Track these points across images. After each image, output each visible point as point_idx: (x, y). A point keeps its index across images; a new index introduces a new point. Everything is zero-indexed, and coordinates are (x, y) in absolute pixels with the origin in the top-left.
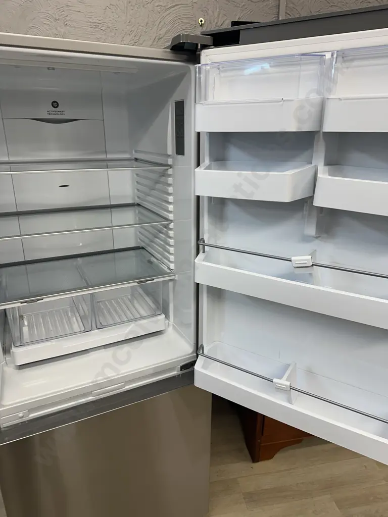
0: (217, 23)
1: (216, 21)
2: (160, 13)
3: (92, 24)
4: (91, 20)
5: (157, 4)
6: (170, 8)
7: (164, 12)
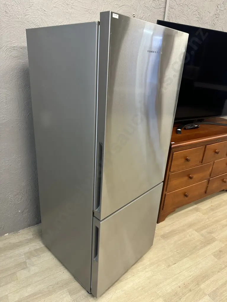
0: (140, 16)
1: (140, 15)
2: (116, 8)
3: (85, 9)
4: (85, 7)
5: (116, 4)
6: (121, 6)
7: (118, 8)
